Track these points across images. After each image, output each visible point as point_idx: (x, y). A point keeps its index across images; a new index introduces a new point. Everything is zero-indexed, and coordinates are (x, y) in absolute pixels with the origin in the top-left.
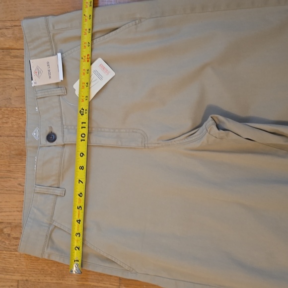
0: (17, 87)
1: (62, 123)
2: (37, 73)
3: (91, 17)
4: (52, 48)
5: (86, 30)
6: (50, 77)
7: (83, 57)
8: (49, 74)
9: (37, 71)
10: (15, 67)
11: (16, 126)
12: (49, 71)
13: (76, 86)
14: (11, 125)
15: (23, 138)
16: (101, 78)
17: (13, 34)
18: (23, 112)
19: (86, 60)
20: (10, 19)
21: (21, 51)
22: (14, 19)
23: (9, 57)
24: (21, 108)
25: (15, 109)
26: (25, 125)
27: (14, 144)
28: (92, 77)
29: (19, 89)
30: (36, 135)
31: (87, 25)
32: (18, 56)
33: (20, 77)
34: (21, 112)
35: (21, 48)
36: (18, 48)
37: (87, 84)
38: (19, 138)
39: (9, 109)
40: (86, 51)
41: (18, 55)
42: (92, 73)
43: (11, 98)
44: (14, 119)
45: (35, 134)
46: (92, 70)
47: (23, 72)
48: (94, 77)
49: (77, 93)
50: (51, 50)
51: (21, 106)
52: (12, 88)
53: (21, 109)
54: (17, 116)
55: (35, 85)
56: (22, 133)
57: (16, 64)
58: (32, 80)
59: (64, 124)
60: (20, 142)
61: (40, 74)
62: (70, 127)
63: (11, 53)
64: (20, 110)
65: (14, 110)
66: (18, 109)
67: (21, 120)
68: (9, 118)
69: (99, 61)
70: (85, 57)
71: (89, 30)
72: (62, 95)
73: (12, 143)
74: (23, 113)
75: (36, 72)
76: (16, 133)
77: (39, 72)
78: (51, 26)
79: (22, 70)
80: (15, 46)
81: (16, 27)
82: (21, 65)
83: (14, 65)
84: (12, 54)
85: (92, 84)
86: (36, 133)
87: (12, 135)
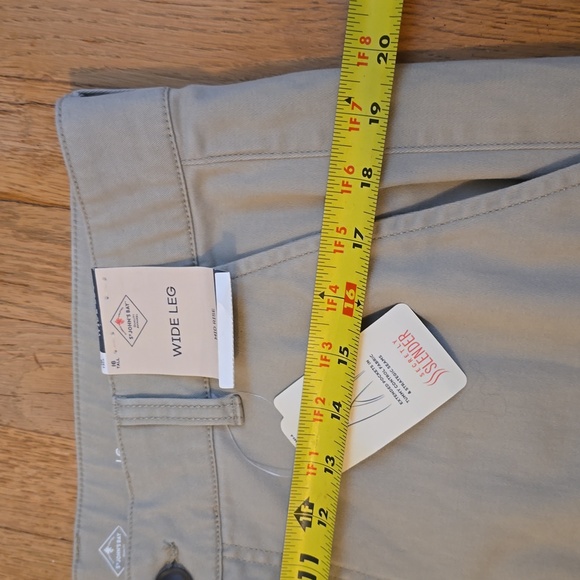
0: (41, 356)
1: (219, 536)
2: (125, 326)
3: (382, 115)
4: (190, 227)
5: (350, 170)
6: (177, 351)
7: (328, 292)
8: (176, 337)
9: (123, 316)
10: (37, 275)
11: (37, 499)
12: (175, 324)
13: (289, 403)
14: (17, 491)
15: (63, 544)
16: (402, 395)
17: (25, 137)
18: (66, 453)
19: (341, 304)
20: (12, 72)
21: (57, 213)
22: (27, 74)
23: (10, 232)
24: (58, 435)
25: (35, 436)
26: (73, 500)
27: (31, 559)
28: (361, 383)
29: (50, 363)
30: (113, 555)
31: (361, 147)
32: (43, 232)
33: (53, 317)
34: (57, 451)
35: (60, 200)
36: (48, 198)
37: (337, 405)
38: (50, 542)
39: (11, 432)
40: (344, 267)
41: (47, 227)
42: (363, 367)
43: (19, 392)
44: (32, 472)
45: (108, 550)
46: (365, 353)
47: (67, 299)
48: (369, 383)
49: (289, 428)
50: (183, 239)
51: (57, 429)
52: (21, 356)
53: (57, 440)
54: (42, 465)
55: (115, 371)
56: (62, 525)
57: (38, 266)
58: (102, 349)
59: (227, 540)
60: (55, 558)
61: (136, 331)
62: (248, 558)
63: (16, 216)
64: (53, 445)
65: (29, 439)
66: (47, 440)
67: (58, 480)
68: (13, 466)
69: (400, 320)
70: (335, 288)
71: (367, 172)
72: (222, 427)
73: (25, 556)
74: (63, 457)
75: (119, 322)
76: (38, 521)
77: (131, 323)
78: (189, 141)
79: (61, 291)
80: (33, 191)
81: (35, 111)
82: (59, 271)
83: (30, 269)
84: (20, 223)
85: (359, 412)
86: (113, 545)
87: (23, 526)
